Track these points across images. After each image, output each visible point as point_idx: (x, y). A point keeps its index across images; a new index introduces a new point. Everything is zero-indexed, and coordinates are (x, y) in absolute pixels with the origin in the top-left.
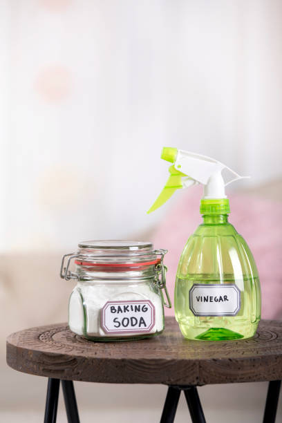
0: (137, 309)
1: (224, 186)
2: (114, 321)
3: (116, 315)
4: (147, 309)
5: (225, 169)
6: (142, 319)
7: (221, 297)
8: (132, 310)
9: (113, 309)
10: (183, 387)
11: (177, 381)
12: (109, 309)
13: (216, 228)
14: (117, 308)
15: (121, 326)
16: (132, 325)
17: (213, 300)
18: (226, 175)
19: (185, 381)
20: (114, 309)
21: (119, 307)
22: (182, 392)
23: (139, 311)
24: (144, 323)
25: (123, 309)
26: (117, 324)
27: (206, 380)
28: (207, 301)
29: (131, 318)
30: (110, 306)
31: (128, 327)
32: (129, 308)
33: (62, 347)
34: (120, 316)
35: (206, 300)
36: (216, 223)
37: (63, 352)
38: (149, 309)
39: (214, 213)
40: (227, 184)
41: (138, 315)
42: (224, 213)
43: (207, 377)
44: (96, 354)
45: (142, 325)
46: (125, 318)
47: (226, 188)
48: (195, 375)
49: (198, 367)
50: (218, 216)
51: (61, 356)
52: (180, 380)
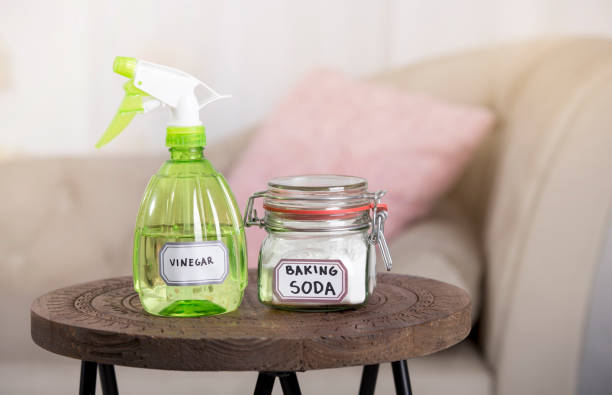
0: (323, 271)
1: (198, 108)
2: (291, 285)
3: (293, 277)
4: (336, 272)
5: (201, 85)
6: (329, 284)
7: (203, 259)
8: (316, 272)
9: (289, 269)
10: (279, 374)
11: (274, 366)
12: (283, 269)
13: (187, 165)
14: (294, 269)
15: (301, 294)
16: (316, 292)
17: (194, 263)
18: (200, 94)
19: (285, 366)
20: (291, 269)
21: (298, 268)
22: (277, 380)
23: (326, 273)
24: (332, 290)
25: (303, 270)
26: (295, 290)
27: (312, 364)
28: (185, 265)
29: (315, 283)
30: (285, 266)
31: (320, 295)
32: (312, 270)
33: (112, 321)
34: (300, 279)
35: (184, 263)
36: (187, 159)
37: (116, 328)
38: (339, 272)
39: (183, 146)
40: (202, 107)
41: (325, 279)
42: (197, 146)
43: (313, 361)
44: (162, 331)
45: (330, 293)
46: (305, 283)
47: (200, 111)
48: (298, 358)
49: (301, 347)
50: (190, 149)
51: (115, 335)
52: (277, 365)
